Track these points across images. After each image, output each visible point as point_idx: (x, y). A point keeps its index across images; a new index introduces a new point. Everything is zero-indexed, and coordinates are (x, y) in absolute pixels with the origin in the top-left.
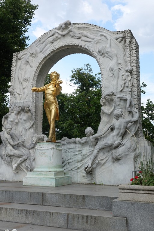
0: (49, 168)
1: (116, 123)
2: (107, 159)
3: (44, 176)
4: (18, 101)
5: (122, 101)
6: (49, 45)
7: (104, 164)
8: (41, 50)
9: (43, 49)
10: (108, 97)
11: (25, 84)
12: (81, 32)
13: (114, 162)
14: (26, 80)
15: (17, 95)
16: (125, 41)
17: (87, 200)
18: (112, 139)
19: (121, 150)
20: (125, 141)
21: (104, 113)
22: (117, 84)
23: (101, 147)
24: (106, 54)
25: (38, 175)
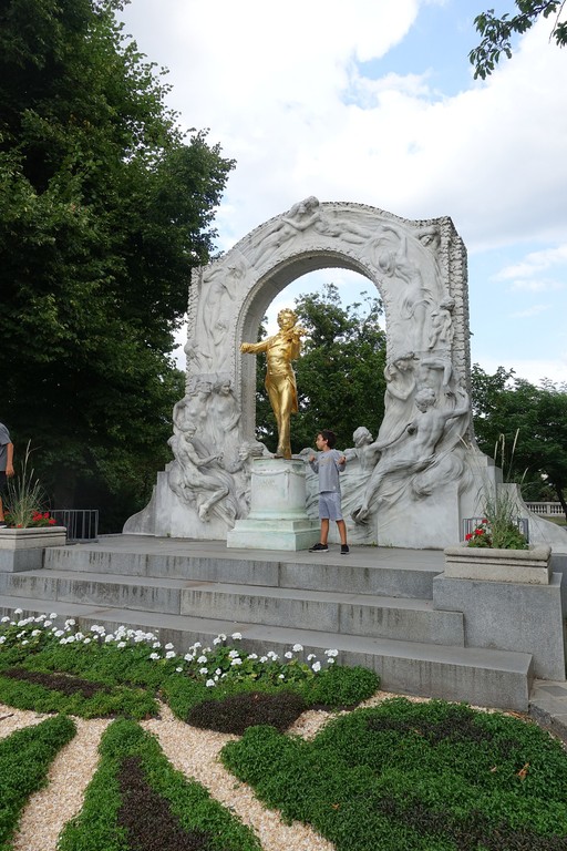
0: (282, 512)
1: (422, 420)
2: (400, 493)
3: (271, 529)
4: (204, 371)
5: (433, 372)
6: (269, 251)
7: (394, 504)
8: (253, 260)
9: (258, 259)
10: (402, 363)
11: (219, 336)
12: (341, 221)
13: (415, 500)
14: (221, 327)
15: (202, 359)
16: (439, 242)
17: (374, 578)
18: (413, 451)
19: (430, 475)
20: (439, 456)
21: (392, 397)
22: (421, 335)
23: (387, 468)
24: (396, 271)
25: (258, 526)
